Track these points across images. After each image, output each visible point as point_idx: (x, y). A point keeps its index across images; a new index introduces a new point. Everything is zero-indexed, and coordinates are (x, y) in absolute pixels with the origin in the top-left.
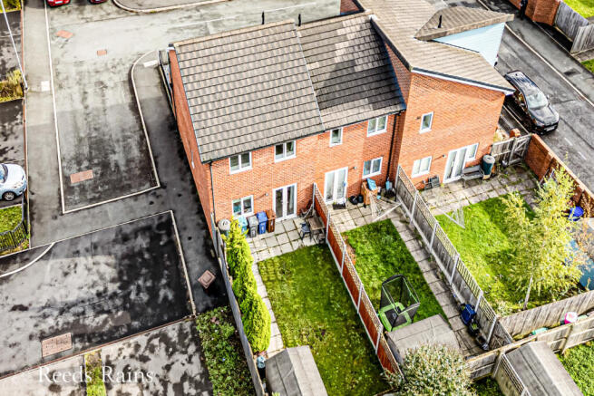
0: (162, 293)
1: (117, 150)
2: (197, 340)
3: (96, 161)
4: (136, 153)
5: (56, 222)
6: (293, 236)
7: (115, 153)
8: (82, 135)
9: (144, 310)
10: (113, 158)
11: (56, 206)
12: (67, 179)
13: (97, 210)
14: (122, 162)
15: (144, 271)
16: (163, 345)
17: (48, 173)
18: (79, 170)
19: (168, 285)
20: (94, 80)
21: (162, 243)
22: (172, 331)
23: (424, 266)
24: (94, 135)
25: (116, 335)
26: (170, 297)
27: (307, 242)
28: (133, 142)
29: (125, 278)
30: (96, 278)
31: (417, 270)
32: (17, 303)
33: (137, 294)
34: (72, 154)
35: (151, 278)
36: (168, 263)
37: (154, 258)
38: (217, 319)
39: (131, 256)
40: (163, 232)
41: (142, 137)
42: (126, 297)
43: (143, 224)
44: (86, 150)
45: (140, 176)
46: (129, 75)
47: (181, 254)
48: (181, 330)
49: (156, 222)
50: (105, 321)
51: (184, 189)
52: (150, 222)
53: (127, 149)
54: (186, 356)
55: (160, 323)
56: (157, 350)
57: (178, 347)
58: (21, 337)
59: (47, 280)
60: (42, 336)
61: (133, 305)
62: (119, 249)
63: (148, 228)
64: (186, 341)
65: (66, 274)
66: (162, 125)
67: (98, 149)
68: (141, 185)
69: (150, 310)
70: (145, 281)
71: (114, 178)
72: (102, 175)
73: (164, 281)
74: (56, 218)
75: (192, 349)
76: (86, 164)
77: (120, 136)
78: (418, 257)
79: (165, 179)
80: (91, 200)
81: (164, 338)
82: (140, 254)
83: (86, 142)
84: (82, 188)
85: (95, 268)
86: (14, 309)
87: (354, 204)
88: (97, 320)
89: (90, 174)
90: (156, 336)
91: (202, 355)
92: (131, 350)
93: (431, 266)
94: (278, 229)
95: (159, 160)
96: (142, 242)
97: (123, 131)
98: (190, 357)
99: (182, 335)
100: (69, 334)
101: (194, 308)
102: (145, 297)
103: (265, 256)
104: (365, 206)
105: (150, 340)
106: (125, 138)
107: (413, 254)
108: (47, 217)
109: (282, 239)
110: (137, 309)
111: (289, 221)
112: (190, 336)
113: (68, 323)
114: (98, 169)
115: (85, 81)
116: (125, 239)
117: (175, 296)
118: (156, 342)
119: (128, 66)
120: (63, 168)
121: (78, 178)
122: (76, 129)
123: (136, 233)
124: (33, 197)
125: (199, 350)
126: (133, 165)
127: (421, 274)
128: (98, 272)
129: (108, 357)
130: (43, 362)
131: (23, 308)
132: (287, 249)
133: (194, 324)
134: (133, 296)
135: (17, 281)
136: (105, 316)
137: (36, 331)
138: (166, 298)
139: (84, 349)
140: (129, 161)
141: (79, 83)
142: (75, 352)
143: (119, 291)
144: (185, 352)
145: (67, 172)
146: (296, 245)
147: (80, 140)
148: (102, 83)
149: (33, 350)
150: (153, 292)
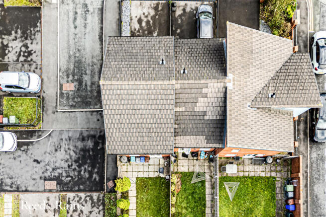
0: (94, 176)
1: (88, 72)
2: (104, 205)
4: (97, 78)
5: (54, 116)
6: (157, 168)
8: (71, 53)
9: (86, 182)
11: (55, 105)
12: (61, 86)
13: (73, 114)
14: (89, 83)
15: (89, 161)
16: (90, 201)
17: (52, 78)
18: (68, 82)
19: (97, 173)
21: (99, 148)
22: (95, 195)
23: (208, 204)
24: (78, 54)
25: (74, 189)
26: (97, 179)
27: (162, 175)
28: (97, 70)
29: (80, 162)
30: (68, 157)
31: (204, 206)
32: (36, 159)
33: (84, 173)
35: (91, 166)
36: (99, 160)
37: (94, 155)
38: (113, 198)
39: (84, 150)
40: (100, 141)
42: (80, 172)
43: (92, 133)
44: (72, 66)
45: (96, 97)
46: (103, 3)
47: (106, 158)
48: (99, 197)
49: (98, 134)
50: (70, 181)
52: (95, 133)
53: (93, 73)
54: (98, 210)
55: (91, 190)
56: (88, 202)
57: (96, 205)
58: (37, 177)
59: (48, 151)
60: (45, 179)
61: (82, 177)
62: (80, 145)
63: (93, 137)
64: (100, 203)
65: (56, 150)
67: (78, 68)
68: (96, 105)
69: (88, 183)
70: (88, 167)
71: (83, 94)
72: (78, 89)
73: (96, 170)
74: (54, 113)
75: (101, 208)
76: (71, 78)
77: (90, 62)
78: (208, 198)
80: (72, 106)
81: (91, 198)
82: (88, 151)
83: (73, 60)
85: (68, 151)
86: (35, 161)
87: (193, 157)
88: (67, 179)
89: (72, 87)
90: (89, 196)
91: (104, 212)
92: (78, 199)
93: (211, 205)
94: (151, 162)
96: (90, 144)
98: (100, 211)
99: (98, 200)
100: (55, 182)
101: (106, 189)
102: (87, 175)
103: (141, 175)
104: (197, 160)
105: (86, 197)
106: (93, 64)
107: (207, 196)
108: (50, 112)
109: (151, 168)
110: (83, 180)
111: (157, 160)
112: (101, 202)
113: (55, 176)
114: (76, 83)
116: (83, 139)
117: (99, 180)
118: (88, 199)
120: (60, 76)
122: (69, 46)
123: (89, 136)
124: (44, 95)
125: (104, 209)
126: (94, 88)
127: (205, 207)
128: (70, 154)
129: (69, 198)
130: (45, 191)
131: (38, 162)
132: (152, 175)
133: (104, 196)
134: (82, 173)
135: (36, 145)
136: (70, 178)
137: (43, 176)
138: (95, 179)
139: (61, 191)
140: (92, 84)
141: (73, 2)
142: (57, 191)
143: (77, 168)
144: (98, 208)
145: (62, 80)
146: (156, 174)
147: (70, 57)
149: (41, 185)
150: (91, 173)
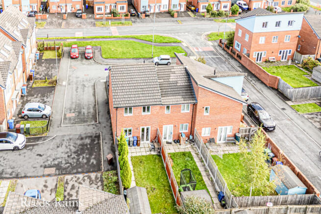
0: (92, 161)
1: (85, 108)
2: (102, 181)
3: (77, 111)
4: (92, 110)
5: (58, 129)
6: (148, 149)
7: (84, 109)
8: (74, 101)
9: (84, 165)
10: (83, 111)
11: (60, 123)
12: (65, 115)
13: (74, 127)
14: (86, 112)
15: (87, 151)
16: (89, 180)
17: (59, 112)
18: (70, 113)
19: (94, 158)
20: (82, 83)
21: (95, 143)
22: (93, 175)
23: (204, 174)
24: (78, 102)
25: (72, 172)
26: (95, 163)
27: (153, 153)
28: (91, 107)
29: (79, 152)
30: (68, 150)
32: (39, 153)
33: (82, 159)
34: (69, 107)
35: (89, 154)
36: (96, 150)
37: (91, 148)
38: (111, 175)
39: (83, 145)
40: (96, 139)
41: (95, 105)
42: (78, 160)
43: (89, 135)
44: (74, 106)
45: (91, 118)
46: (95, 83)
47: (102, 148)
48: (96, 176)
49: (95, 135)
50: (69, 167)
51: (107, 125)
52: (92, 135)
53: (89, 108)
54: (97, 186)
55: (89, 172)
56: (86, 181)
57: (94, 182)
58: (38, 166)
59: (51, 147)
60: (45, 167)
61: (80, 163)
62: (79, 142)
63: (91, 137)
64: (98, 181)
65: (58, 147)
66: (103, 102)
67: (78, 107)
68: (91, 121)
69: (86, 166)
70: (86, 155)
71: (82, 117)
72: (78, 116)
73: (93, 157)
74: (58, 127)
75: (99, 184)
76: (73, 111)
77: (87, 104)
78: (201, 169)
79: (100, 121)
80: (73, 123)
81: (89, 177)
82: (86, 145)
83: (75, 104)
84: (70, 119)
85: (69, 147)
86: (38, 155)
87: (175, 143)
88: (66, 165)
89: (74, 115)
90: (86, 176)
91: (103, 187)
92: (76, 179)
93: (207, 174)
94: (141, 146)
95: (100, 113)
96: (88, 141)
97: (88, 102)
98: (98, 187)
99: (96, 178)
100: (55, 168)
101: (103, 168)
102: (85, 161)
103: (134, 155)
104: (180, 145)
105: (84, 177)
106: (89, 105)
107: (199, 167)
108: (56, 126)
109: (143, 150)
110: (81, 164)
111: (146, 144)
112: (100, 179)
113: (55, 164)
114: (77, 114)
115: (78, 83)
116: (82, 139)
117: (97, 163)
118: (86, 178)
119: (95, 81)
120: (65, 111)
121: (69, 115)
122: (72, 99)
123: (86, 137)
124: (52, 119)
125: (102, 185)
126: (90, 114)
127: (201, 176)
128: (70, 148)
129: (67, 180)
130: (43, 176)
131: (40, 155)
132: (144, 154)
133: (102, 175)
134: (81, 160)
135: (41, 146)
136: (69, 165)
137: (43, 164)
138: (93, 163)
139: (59, 174)
140: (88, 113)
141: (76, 84)
142: (56, 175)
143: (76, 157)
144: (97, 185)
145: (66, 113)
146: (148, 153)
147: (72, 103)
148: (84, 85)
149: (41, 171)
150: (88, 160)
